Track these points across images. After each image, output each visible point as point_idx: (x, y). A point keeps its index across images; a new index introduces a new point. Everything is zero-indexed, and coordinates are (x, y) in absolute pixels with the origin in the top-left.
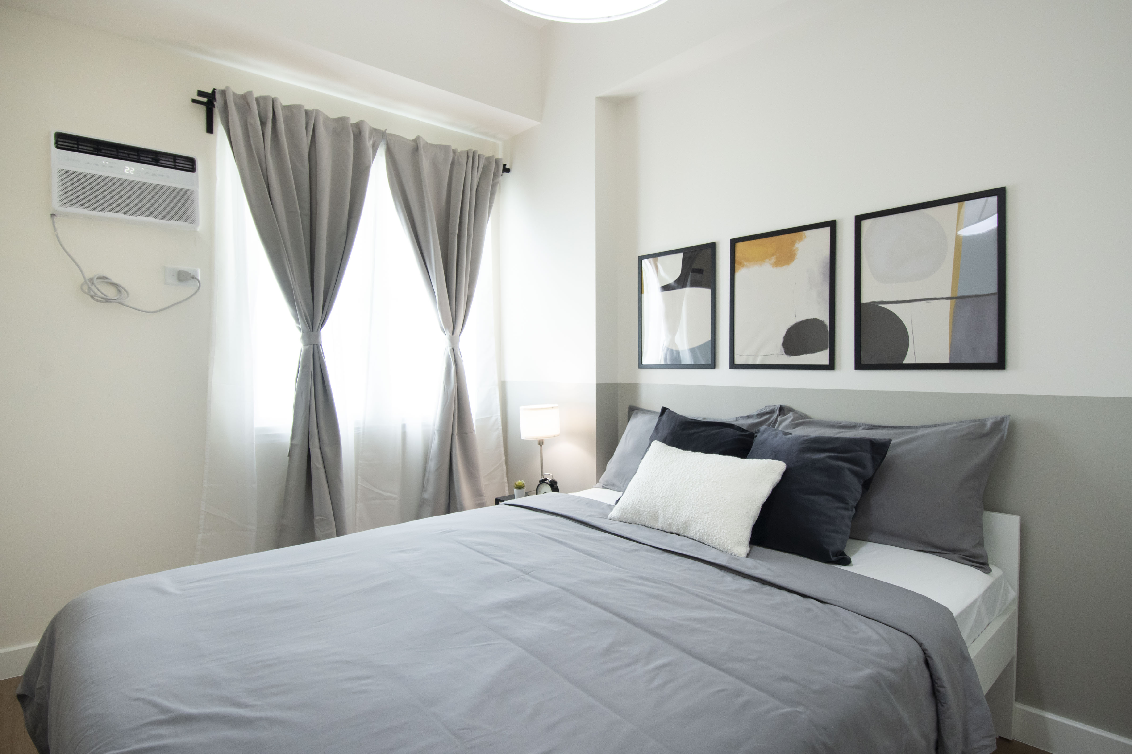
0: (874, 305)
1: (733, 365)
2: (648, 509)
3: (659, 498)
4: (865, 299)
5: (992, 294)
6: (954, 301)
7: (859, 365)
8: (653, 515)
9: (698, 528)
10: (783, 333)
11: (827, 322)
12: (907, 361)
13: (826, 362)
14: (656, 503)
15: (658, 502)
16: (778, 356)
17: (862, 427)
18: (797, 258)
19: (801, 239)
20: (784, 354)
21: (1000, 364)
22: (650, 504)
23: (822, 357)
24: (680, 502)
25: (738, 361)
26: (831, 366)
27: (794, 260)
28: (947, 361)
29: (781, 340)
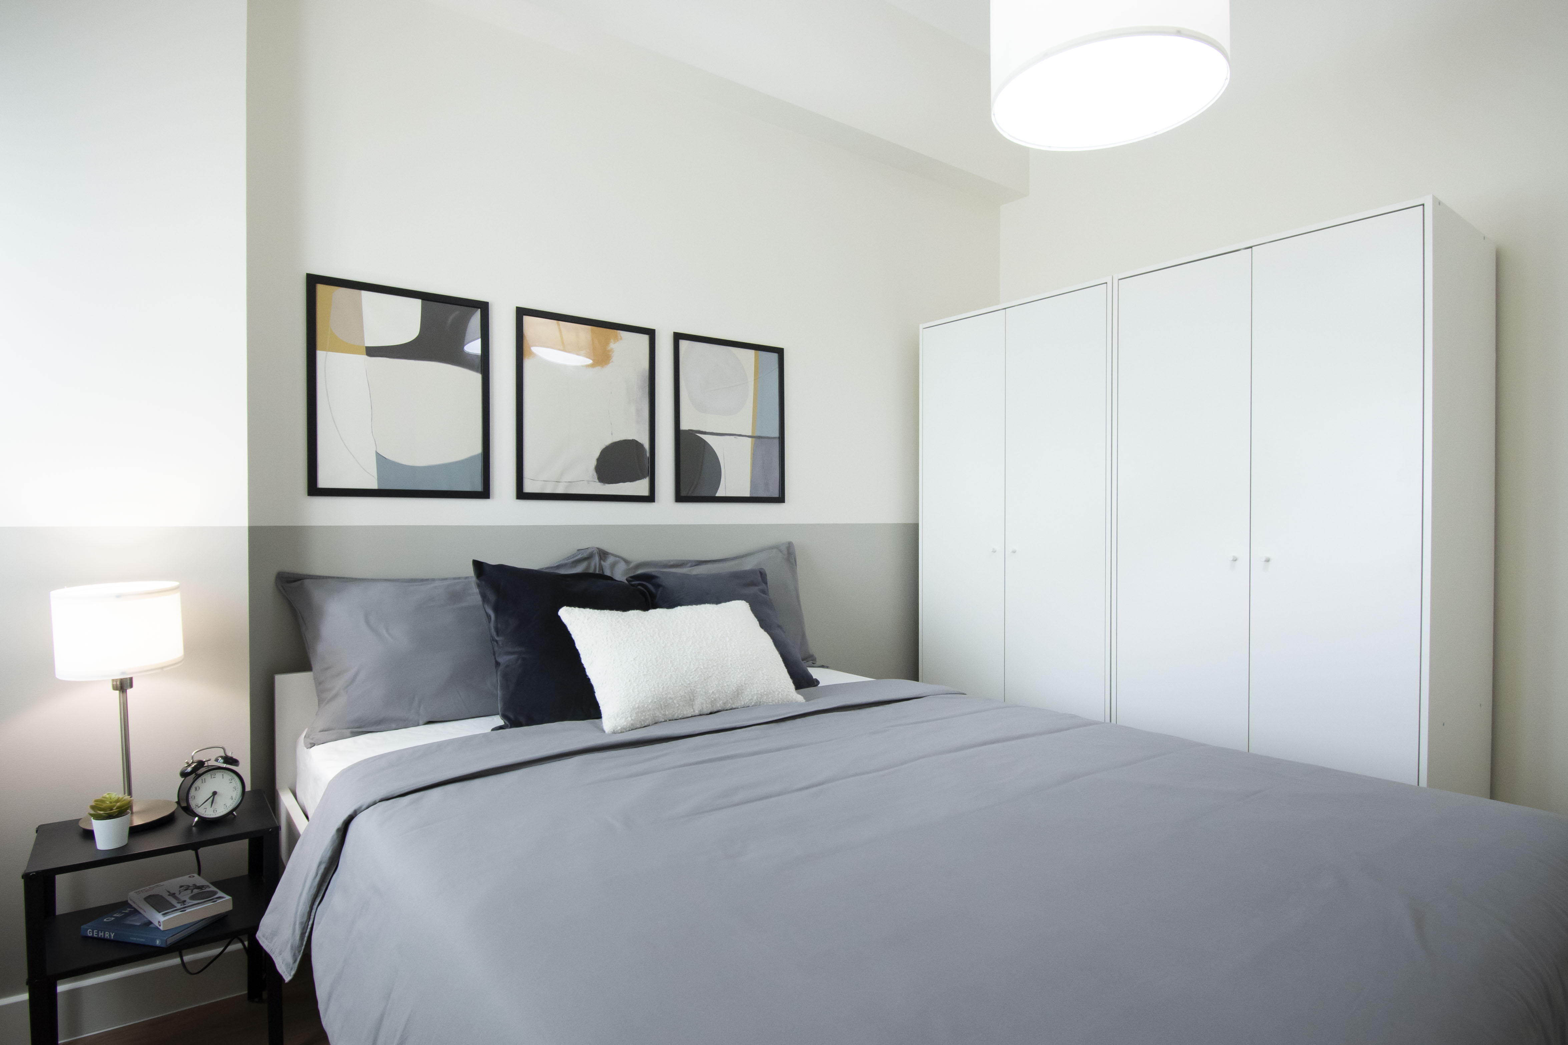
0: (691, 433)
1: (522, 495)
2: (681, 692)
3: (691, 672)
4: (684, 426)
5: (776, 438)
6: (754, 439)
7: (680, 498)
8: (689, 699)
9: (755, 690)
10: (597, 454)
11: (647, 446)
12: (720, 493)
13: (646, 493)
14: (689, 681)
15: (692, 678)
16: (588, 483)
17: (689, 565)
18: (612, 362)
19: (617, 339)
20: (597, 481)
21: (780, 499)
22: (682, 684)
23: (640, 487)
24: (722, 666)
25: (528, 488)
26: (650, 498)
27: (609, 363)
28: (747, 494)
29: (594, 463)
